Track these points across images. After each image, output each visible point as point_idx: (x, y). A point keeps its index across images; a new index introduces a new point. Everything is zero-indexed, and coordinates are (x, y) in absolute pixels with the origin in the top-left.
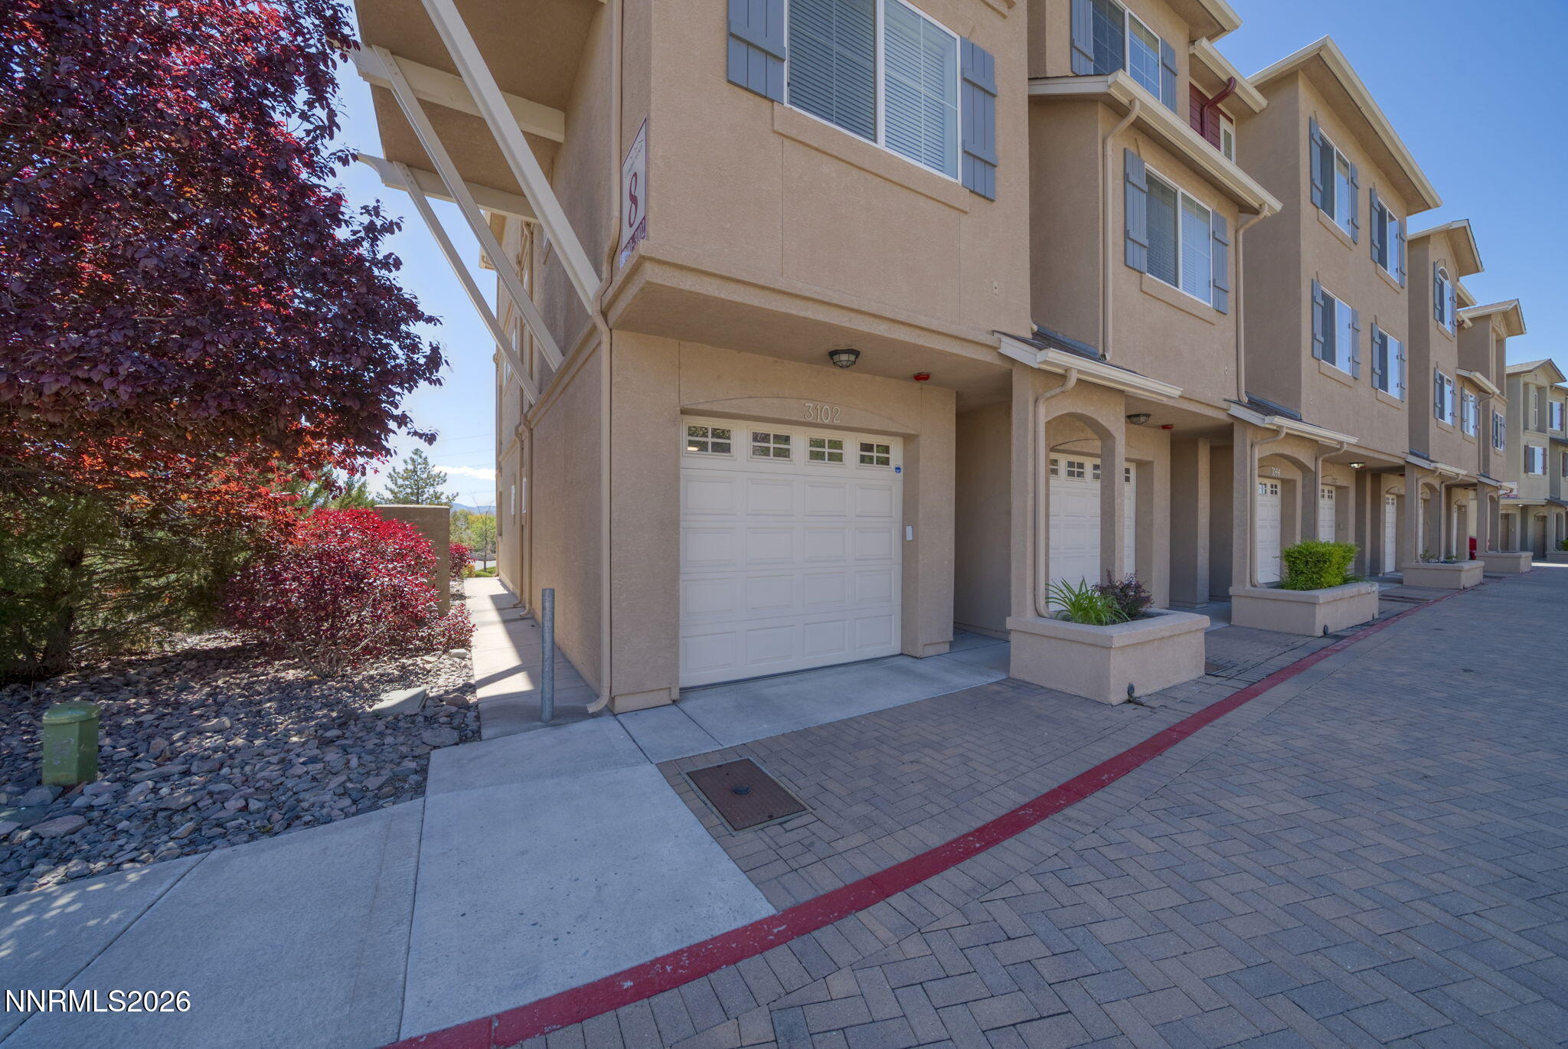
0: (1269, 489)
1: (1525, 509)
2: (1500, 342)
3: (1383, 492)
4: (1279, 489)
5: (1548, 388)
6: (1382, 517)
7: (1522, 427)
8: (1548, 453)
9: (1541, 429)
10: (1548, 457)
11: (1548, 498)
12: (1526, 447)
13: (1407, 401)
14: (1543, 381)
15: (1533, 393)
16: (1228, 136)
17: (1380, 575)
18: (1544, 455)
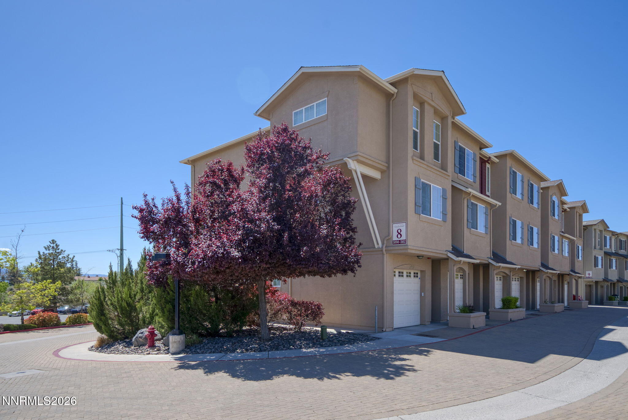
0: (499, 279)
1: (597, 282)
2: (581, 216)
3: (536, 278)
4: (502, 279)
5: (603, 231)
6: (536, 287)
7: (593, 248)
8: (603, 259)
9: (601, 249)
10: (603, 261)
11: (604, 278)
12: (595, 256)
13: (540, 248)
14: (601, 228)
15: (598, 232)
16: (488, 168)
17: (535, 309)
18: (602, 260)
